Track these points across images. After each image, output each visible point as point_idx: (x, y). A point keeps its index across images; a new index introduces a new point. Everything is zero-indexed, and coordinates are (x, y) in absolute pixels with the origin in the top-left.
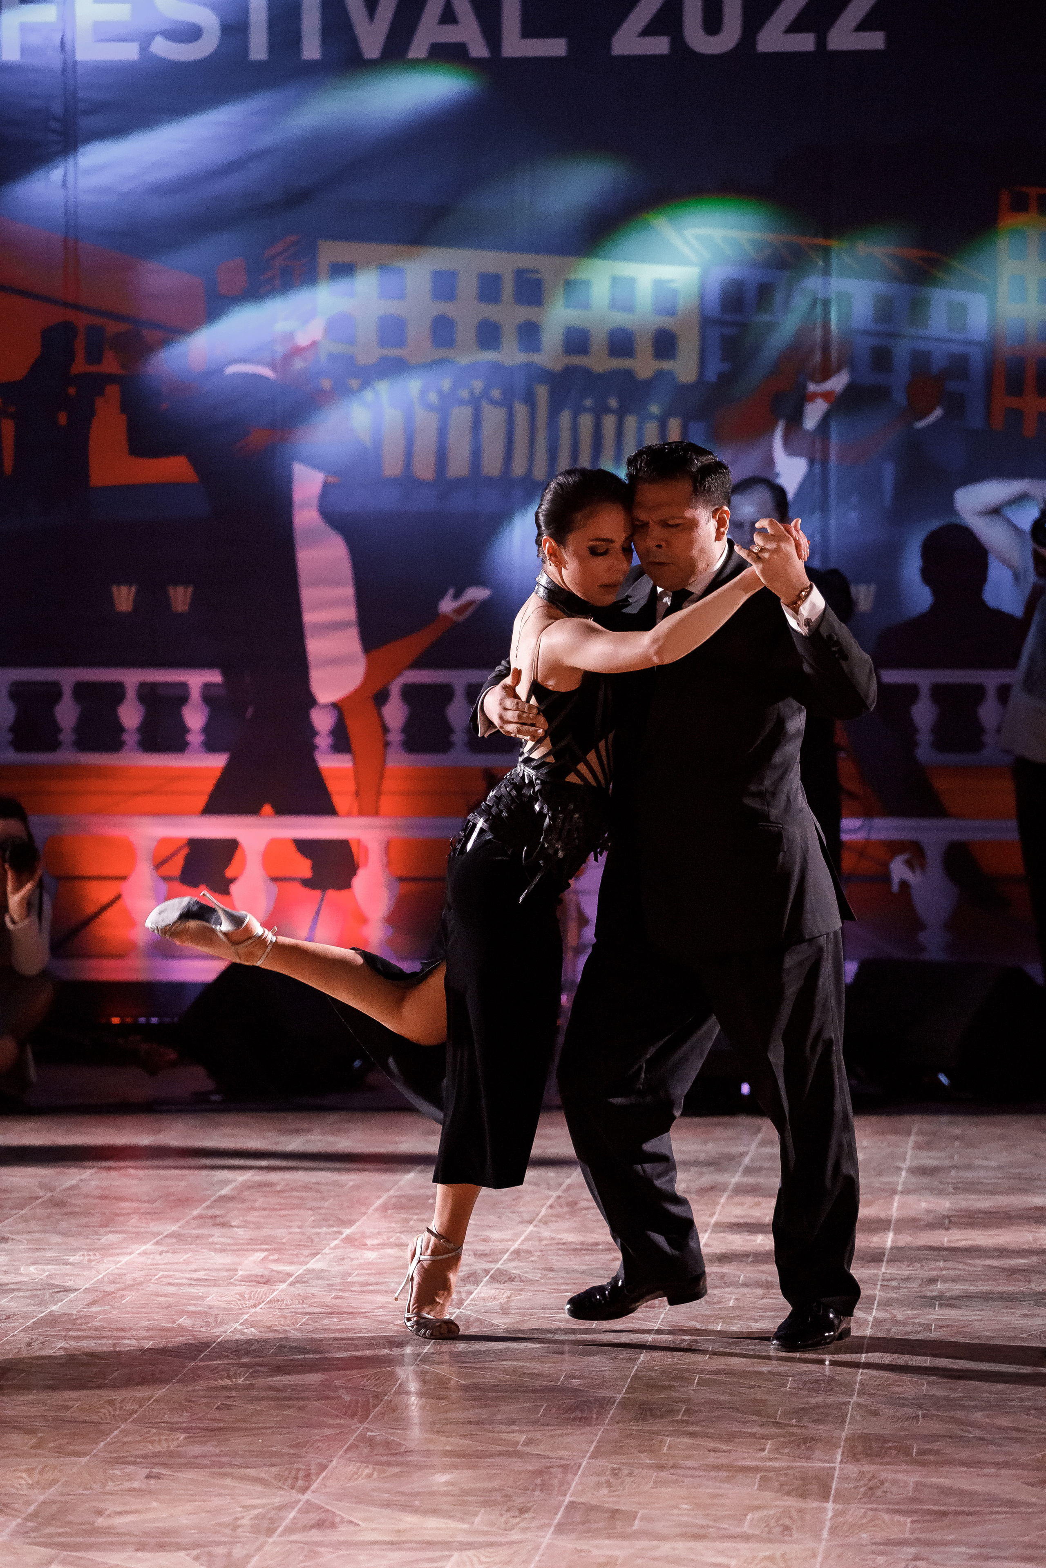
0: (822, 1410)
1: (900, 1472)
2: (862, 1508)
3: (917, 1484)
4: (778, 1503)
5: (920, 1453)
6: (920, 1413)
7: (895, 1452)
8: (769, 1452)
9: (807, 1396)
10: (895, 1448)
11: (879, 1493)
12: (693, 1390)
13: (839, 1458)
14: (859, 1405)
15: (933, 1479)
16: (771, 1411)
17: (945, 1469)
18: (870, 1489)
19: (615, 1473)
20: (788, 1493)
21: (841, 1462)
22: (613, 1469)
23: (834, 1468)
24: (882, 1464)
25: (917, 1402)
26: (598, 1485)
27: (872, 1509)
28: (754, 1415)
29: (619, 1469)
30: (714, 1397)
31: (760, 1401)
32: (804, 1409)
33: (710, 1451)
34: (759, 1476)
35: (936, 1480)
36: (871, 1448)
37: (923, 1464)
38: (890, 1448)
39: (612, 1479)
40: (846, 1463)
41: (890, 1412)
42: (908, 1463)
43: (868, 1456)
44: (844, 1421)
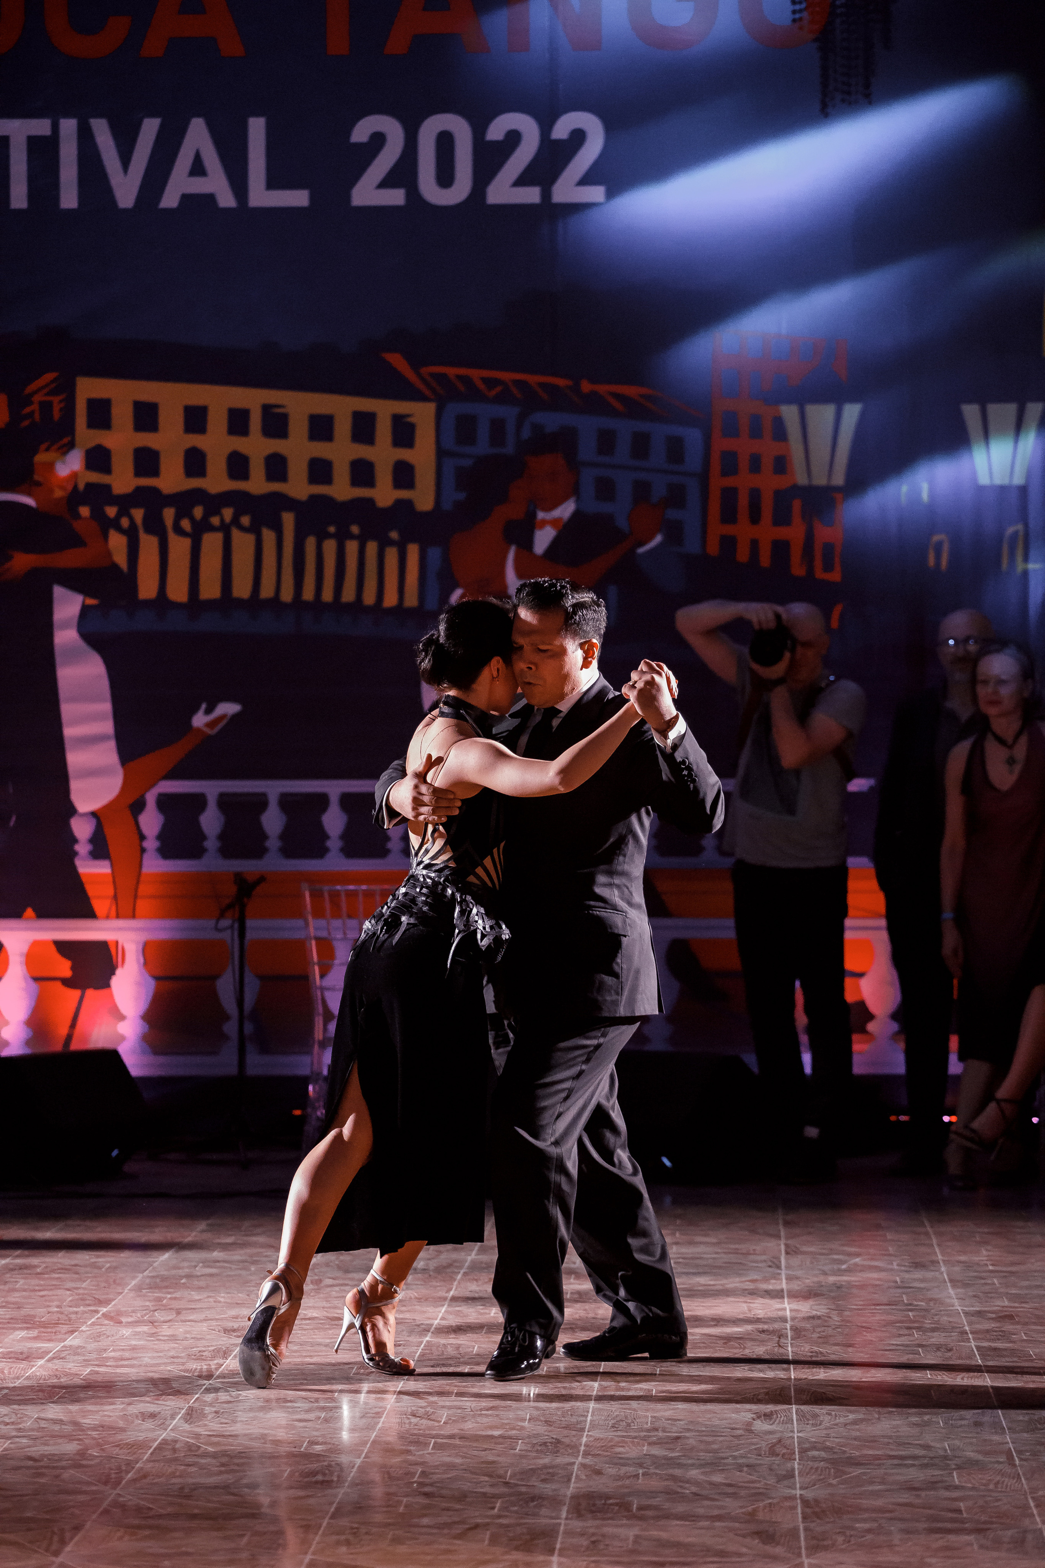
0: (551, 1471)
1: (622, 1526)
2: (585, 1561)
3: (637, 1537)
4: (506, 1557)
5: (640, 1508)
6: (641, 1471)
7: (617, 1508)
8: (499, 1510)
9: (535, 1458)
10: (617, 1504)
11: (602, 1547)
12: (429, 1454)
13: (564, 1514)
14: (584, 1466)
15: (651, 1533)
16: (501, 1472)
17: (662, 1522)
18: (593, 1542)
19: (355, 1532)
20: (517, 1548)
21: (566, 1519)
22: (352, 1528)
23: (560, 1524)
24: (604, 1519)
25: (639, 1461)
26: (338, 1543)
27: (593, 1562)
28: (484, 1475)
29: (356, 1528)
30: (448, 1459)
31: (493, 1462)
32: (531, 1469)
33: (443, 1510)
34: (488, 1533)
35: (655, 1533)
36: (594, 1505)
37: (642, 1518)
38: (611, 1504)
39: (351, 1537)
40: (571, 1519)
41: (612, 1471)
42: (628, 1518)
43: (592, 1512)
44: (569, 1480)
